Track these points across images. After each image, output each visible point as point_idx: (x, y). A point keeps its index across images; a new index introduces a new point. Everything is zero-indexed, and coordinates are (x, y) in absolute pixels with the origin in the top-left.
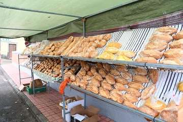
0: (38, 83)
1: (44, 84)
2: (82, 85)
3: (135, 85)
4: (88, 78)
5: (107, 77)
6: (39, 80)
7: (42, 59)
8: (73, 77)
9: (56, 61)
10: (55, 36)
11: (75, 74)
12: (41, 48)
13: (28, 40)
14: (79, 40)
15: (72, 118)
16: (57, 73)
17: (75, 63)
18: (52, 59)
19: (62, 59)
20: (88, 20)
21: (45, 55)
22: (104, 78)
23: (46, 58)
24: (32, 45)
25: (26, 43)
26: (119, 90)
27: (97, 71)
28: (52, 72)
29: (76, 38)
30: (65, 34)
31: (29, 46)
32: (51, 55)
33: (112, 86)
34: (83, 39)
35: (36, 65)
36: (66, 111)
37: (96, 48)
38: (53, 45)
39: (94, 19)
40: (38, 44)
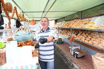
0: (60, 40)
1: (63, 40)
2: (78, 39)
3: (99, 39)
4: (81, 36)
5: (89, 36)
6: (61, 39)
7: (63, 29)
8: (75, 36)
9: (69, 30)
10: (68, 19)
11: (77, 35)
12: (62, 24)
13: (56, 21)
14: (78, 21)
15: (74, 53)
16: (69, 35)
17: (77, 31)
18: (67, 29)
19: (71, 29)
20: (82, 12)
21: (64, 27)
22: (88, 36)
23: (64, 29)
24: (58, 23)
25: (55, 23)
26: (93, 41)
27: (85, 34)
28: (67, 34)
29: (77, 20)
30: (73, 18)
31: (57, 24)
32: (67, 27)
33: (90, 39)
34: (80, 20)
35: (60, 32)
36: (72, 50)
37: (85, 24)
38: (67, 23)
39: (85, 12)
40: (60, 23)
